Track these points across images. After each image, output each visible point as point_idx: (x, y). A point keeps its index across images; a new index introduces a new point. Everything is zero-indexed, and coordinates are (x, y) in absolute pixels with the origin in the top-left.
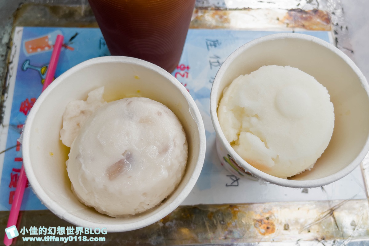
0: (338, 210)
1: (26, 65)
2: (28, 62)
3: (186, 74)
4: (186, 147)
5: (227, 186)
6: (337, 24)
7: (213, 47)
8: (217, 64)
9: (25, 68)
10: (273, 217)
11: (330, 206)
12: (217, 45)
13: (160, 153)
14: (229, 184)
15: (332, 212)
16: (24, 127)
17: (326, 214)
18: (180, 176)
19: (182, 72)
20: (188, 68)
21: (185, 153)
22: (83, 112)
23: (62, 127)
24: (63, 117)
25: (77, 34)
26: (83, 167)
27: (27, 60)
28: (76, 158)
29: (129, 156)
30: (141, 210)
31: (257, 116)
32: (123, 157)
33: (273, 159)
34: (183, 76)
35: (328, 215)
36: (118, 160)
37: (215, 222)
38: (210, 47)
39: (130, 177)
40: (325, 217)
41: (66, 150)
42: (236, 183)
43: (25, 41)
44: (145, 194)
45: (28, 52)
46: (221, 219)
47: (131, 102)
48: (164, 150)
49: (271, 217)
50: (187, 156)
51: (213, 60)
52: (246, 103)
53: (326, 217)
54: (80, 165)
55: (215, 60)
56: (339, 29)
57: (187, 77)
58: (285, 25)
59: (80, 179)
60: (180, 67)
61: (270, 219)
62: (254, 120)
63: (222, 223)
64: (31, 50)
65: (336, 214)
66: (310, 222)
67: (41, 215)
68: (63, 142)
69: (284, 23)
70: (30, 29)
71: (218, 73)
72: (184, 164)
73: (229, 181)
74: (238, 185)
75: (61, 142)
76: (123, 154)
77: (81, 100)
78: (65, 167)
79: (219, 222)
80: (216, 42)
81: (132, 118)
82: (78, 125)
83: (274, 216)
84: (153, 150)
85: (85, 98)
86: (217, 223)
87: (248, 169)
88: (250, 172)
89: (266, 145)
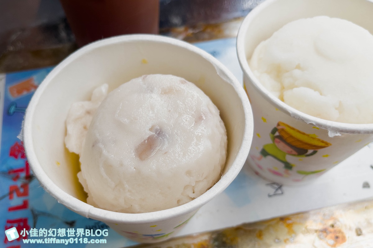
5: (270, 196)
9: (12, 112)
10: (338, 223)
13: (196, 122)
14: (272, 193)
22: (88, 112)
26: (105, 152)
32: (151, 133)
39: (166, 153)
42: (279, 192)
43: (9, 87)
44: (189, 173)
45: (14, 97)
48: (199, 119)
49: (335, 223)
54: (100, 152)
59: (102, 169)
61: (335, 226)
62: (297, 72)
64: (16, 94)
68: (70, 149)
73: (271, 190)
74: (282, 193)
76: (150, 130)
81: (152, 91)
82: (85, 127)
83: (339, 221)
84: (187, 119)
85: (89, 98)
87: (310, 121)
88: (314, 124)
89: (321, 94)
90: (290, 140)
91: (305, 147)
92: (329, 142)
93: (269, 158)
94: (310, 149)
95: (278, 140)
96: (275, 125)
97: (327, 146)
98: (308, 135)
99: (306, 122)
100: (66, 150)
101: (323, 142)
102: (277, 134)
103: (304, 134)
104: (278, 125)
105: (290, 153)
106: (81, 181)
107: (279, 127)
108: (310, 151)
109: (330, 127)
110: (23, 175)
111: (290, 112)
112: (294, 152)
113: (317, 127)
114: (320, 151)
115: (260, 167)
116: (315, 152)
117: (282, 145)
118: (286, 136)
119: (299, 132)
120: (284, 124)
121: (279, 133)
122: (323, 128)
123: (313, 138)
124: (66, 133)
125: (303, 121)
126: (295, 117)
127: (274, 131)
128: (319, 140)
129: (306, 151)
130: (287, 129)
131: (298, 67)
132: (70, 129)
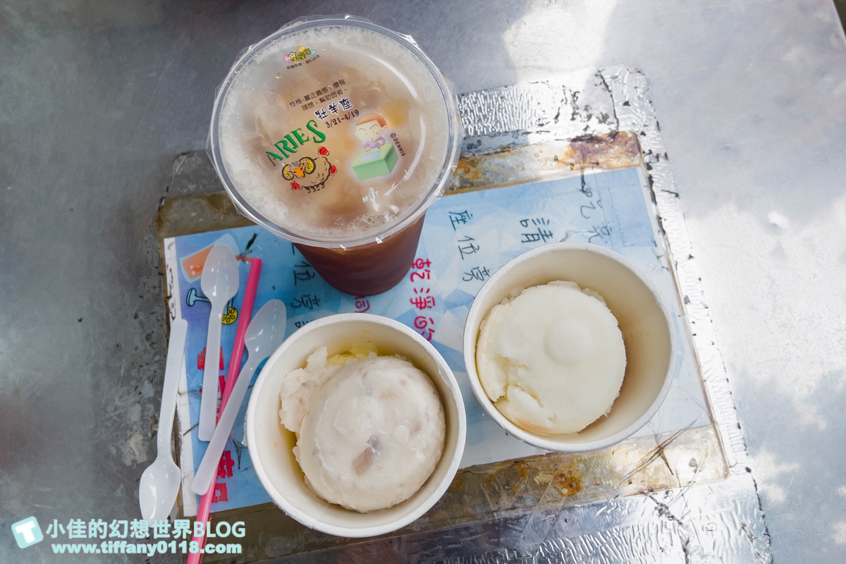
0: (670, 446)
1: (193, 298)
2: (194, 292)
3: (426, 274)
4: (442, 415)
5: (507, 434)
6: (651, 152)
7: (461, 222)
8: (471, 249)
9: (191, 303)
11: (657, 442)
12: (467, 219)
13: (411, 433)
15: (660, 451)
16: (246, 425)
17: (652, 455)
18: (439, 453)
19: (420, 272)
20: (428, 263)
21: (442, 423)
22: (304, 384)
23: (280, 406)
24: (280, 396)
25: (255, 236)
26: (324, 465)
27: (192, 289)
28: (314, 453)
29: (375, 443)
30: (398, 502)
31: (524, 366)
32: (369, 445)
33: (550, 419)
34: (423, 277)
35: (657, 455)
36: (363, 450)
37: (497, 487)
38: (456, 223)
39: (381, 469)
40: (651, 459)
41: (292, 439)
43: (182, 259)
44: (401, 485)
45: (191, 277)
46: (504, 482)
47: (366, 373)
48: (416, 429)
50: (444, 426)
51: (463, 245)
52: (510, 351)
53: (653, 459)
54: (320, 463)
55: (467, 244)
56: (654, 160)
57: (429, 278)
58: (569, 167)
59: (322, 479)
60: (416, 264)
62: (521, 372)
63: (507, 487)
64: (194, 273)
65: (667, 452)
66: (630, 469)
67: (258, 511)
68: (286, 427)
69: (566, 164)
70: (184, 238)
71: (469, 317)
72: (442, 438)
75: (282, 427)
76: (368, 442)
77: (298, 368)
78: (293, 457)
79: (502, 488)
80: (465, 214)
81: (371, 395)
82: (301, 401)
84: (403, 430)
85: (304, 365)
86: (499, 489)
89: (539, 404)
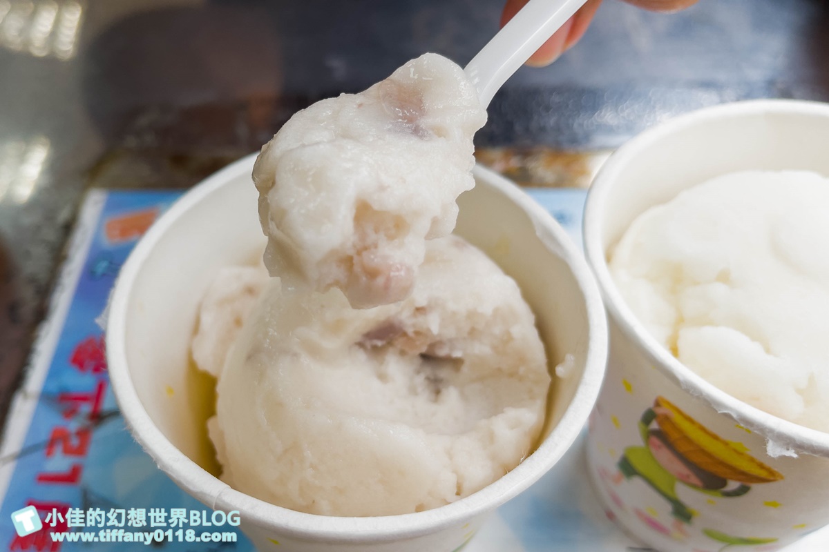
22: (250, 290)
24: (199, 306)
82: (238, 320)
85: (255, 261)
87: (726, 407)
88: (735, 416)
89: (768, 351)
90: (683, 448)
91: (720, 471)
92: (776, 469)
93: (637, 482)
94: (732, 479)
95: (655, 440)
96: (650, 404)
97: (772, 478)
98: (726, 444)
99: (715, 407)
100: (192, 364)
101: (761, 466)
102: (654, 425)
103: (715, 437)
104: (657, 404)
105: (684, 480)
106: (213, 436)
107: (659, 411)
108: (733, 485)
109: (771, 431)
110: (86, 408)
111: (680, 378)
112: (694, 479)
113: (742, 425)
114: (756, 488)
115: (617, 501)
116: (743, 490)
117: (665, 455)
118: (674, 436)
119: (703, 429)
120: (669, 403)
121: (660, 423)
122: (756, 432)
123: (740, 454)
124: (196, 329)
125: (709, 404)
126: (690, 391)
127: (649, 417)
128: (752, 460)
129: (723, 483)
130: (677, 419)
131: (724, 277)
132: (207, 320)
